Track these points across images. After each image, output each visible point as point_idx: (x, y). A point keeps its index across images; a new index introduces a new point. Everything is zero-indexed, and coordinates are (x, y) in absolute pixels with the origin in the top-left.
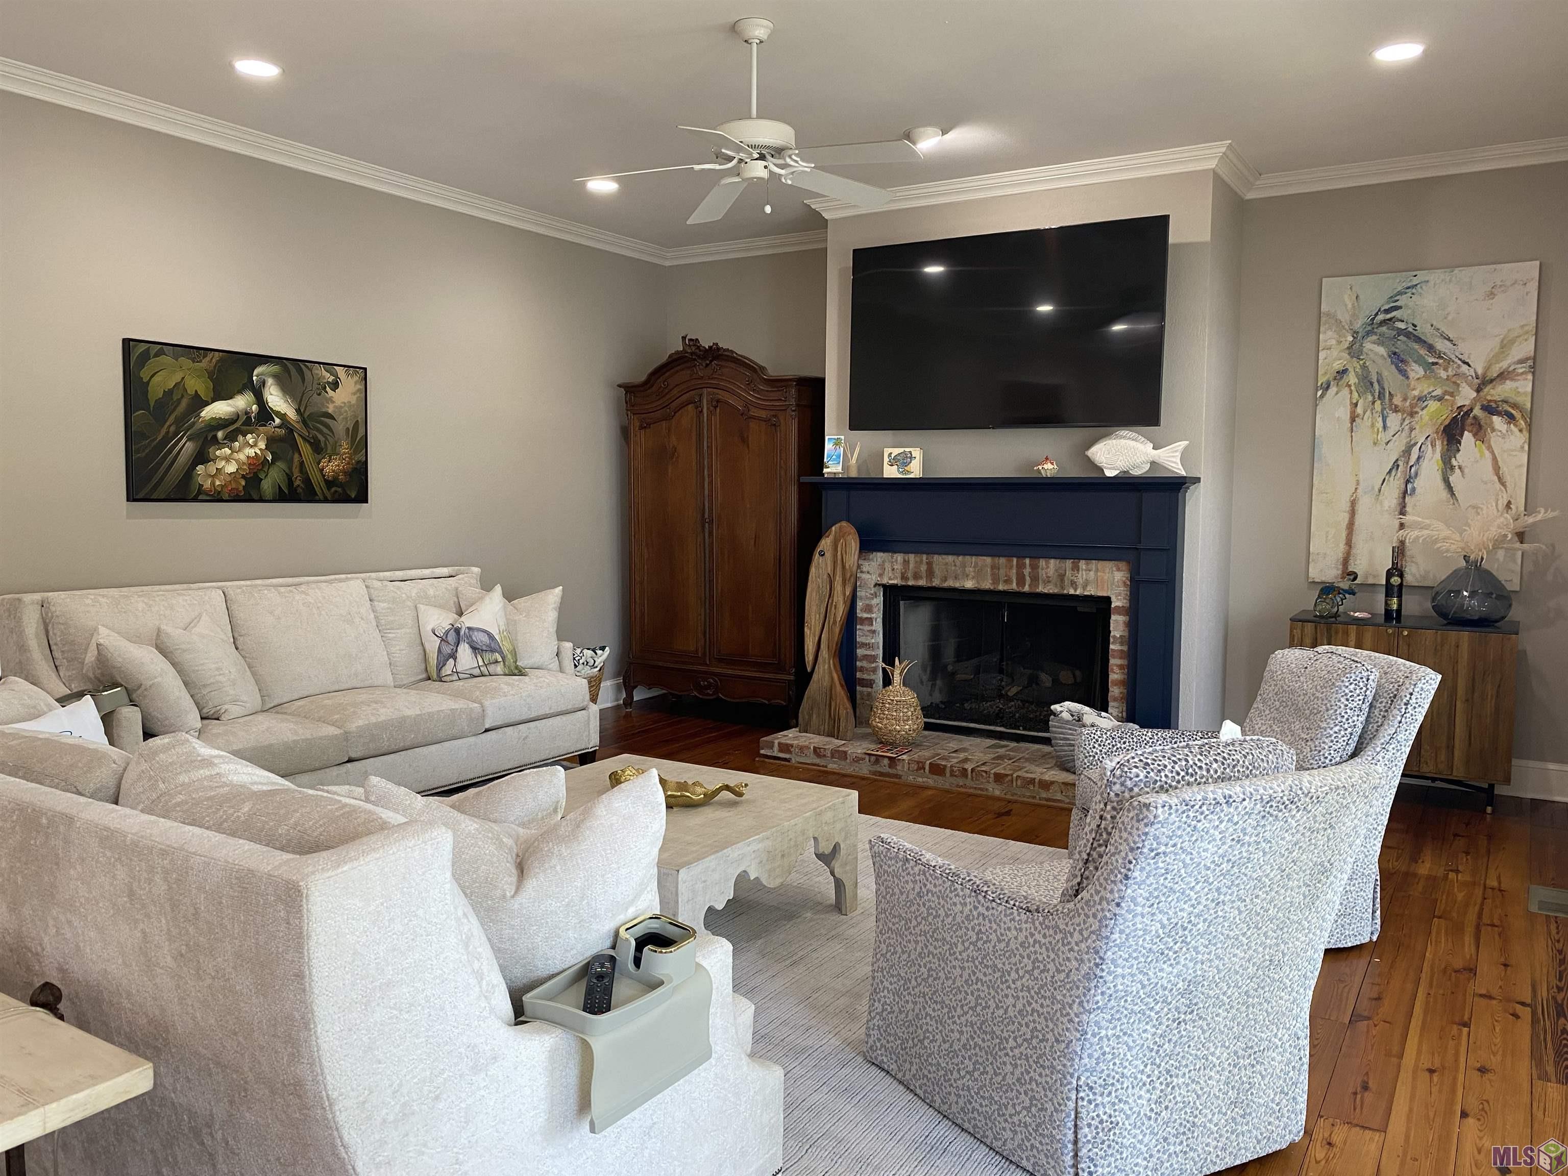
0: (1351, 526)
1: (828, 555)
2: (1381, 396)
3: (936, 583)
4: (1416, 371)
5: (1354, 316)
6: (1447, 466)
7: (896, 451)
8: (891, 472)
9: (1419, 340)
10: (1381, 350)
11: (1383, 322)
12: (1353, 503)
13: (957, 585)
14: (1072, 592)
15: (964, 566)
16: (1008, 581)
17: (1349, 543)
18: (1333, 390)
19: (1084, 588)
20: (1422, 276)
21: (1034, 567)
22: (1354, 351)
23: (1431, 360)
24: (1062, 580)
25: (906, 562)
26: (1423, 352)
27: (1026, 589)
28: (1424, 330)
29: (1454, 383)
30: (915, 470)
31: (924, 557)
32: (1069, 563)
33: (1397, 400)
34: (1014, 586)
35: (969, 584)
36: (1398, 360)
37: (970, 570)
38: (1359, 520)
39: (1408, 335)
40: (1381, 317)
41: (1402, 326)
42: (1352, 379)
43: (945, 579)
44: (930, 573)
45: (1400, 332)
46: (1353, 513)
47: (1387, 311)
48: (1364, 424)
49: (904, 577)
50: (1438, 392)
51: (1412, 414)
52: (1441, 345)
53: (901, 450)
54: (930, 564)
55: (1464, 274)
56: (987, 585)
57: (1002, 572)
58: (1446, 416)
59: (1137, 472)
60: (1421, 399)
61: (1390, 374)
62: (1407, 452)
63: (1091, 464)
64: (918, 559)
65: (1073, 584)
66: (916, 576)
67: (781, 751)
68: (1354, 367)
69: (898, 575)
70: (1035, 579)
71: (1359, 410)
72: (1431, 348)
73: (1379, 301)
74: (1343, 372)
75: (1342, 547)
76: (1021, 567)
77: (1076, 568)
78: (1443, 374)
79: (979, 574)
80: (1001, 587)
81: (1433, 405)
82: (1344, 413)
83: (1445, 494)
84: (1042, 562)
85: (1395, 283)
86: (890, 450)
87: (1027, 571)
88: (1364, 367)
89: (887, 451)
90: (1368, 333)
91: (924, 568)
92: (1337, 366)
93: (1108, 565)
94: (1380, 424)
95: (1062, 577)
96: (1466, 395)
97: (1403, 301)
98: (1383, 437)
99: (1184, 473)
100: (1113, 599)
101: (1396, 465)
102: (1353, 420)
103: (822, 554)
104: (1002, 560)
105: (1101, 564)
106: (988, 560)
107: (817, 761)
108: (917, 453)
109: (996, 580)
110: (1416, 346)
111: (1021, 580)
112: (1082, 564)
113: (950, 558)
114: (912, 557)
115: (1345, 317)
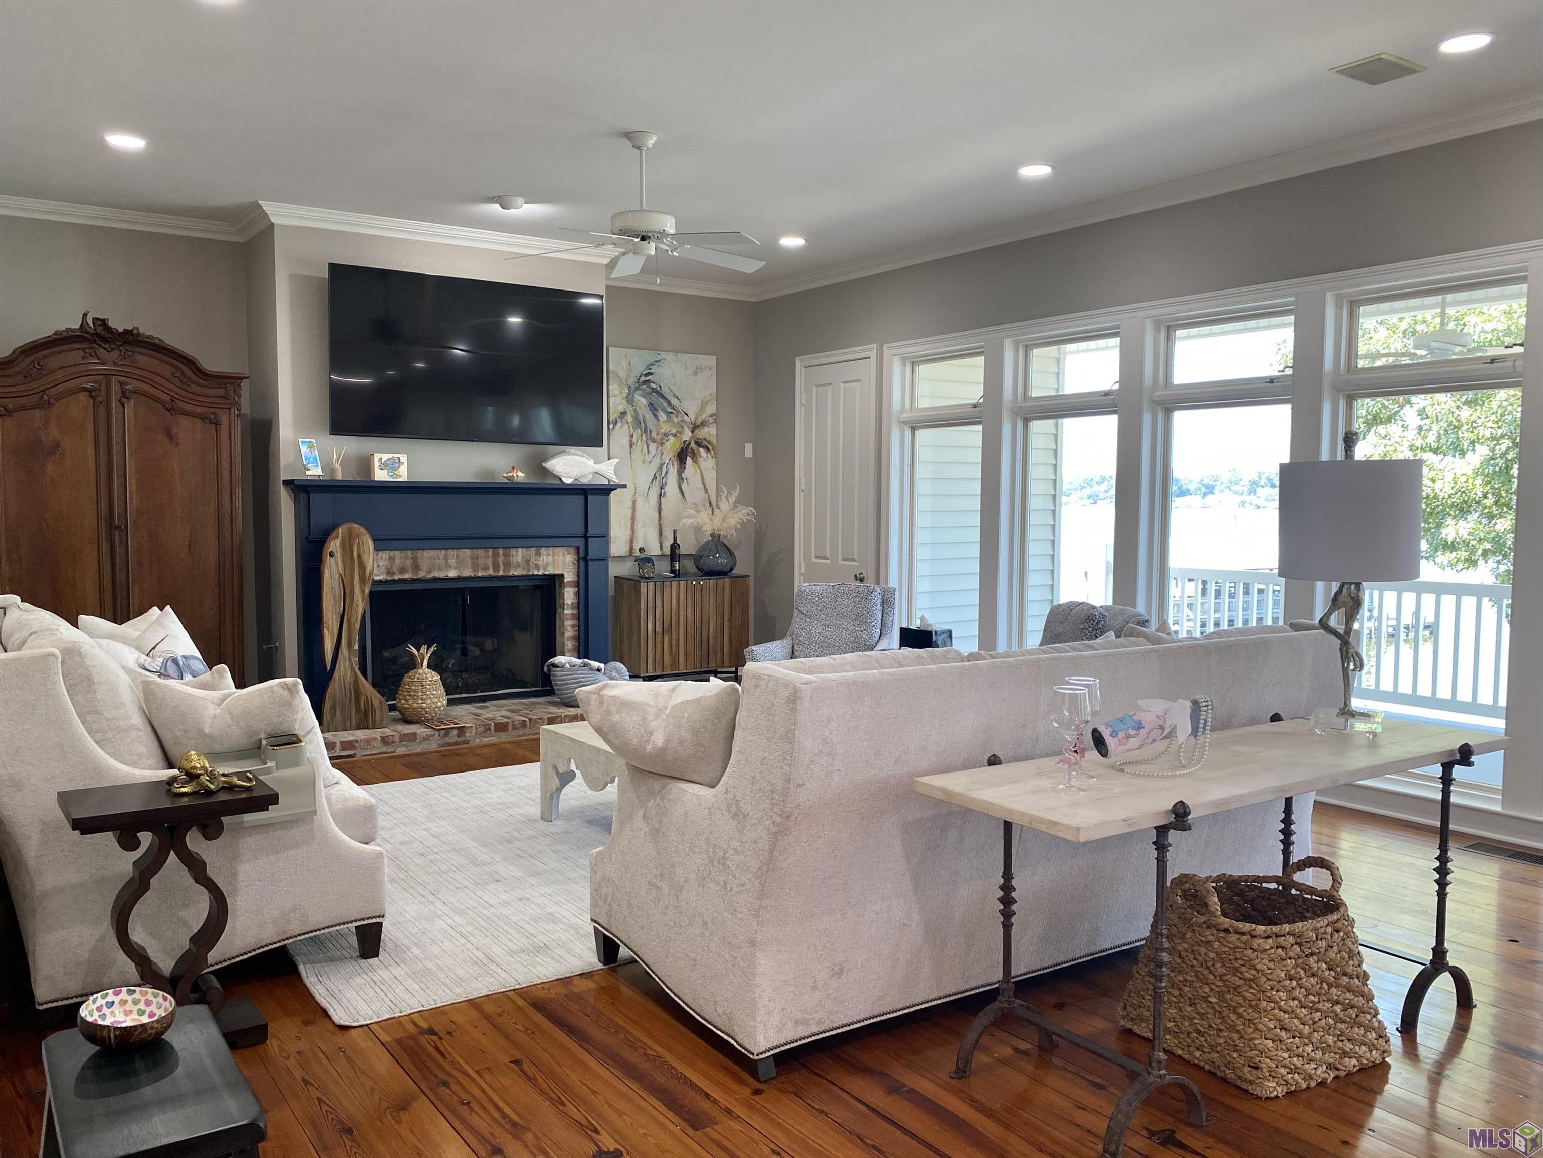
0: (633, 518)
1: (339, 555)
2: (645, 432)
3: (422, 575)
4: (663, 416)
5: (628, 376)
6: (681, 479)
7: (385, 457)
8: (380, 476)
9: (663, 396)
10: (644, 401)
11: (645, 382)
12: (634, 502)
13: (442, 575)
14: (536, 573)
15: (446, 558)
16: (486, 568)
17: (633, 530)
18: (619, 424)
19: (545, 569)
20: (663, 355)
21: (506, 556)
22: (630, 400)
23: (670, 410)
24: (528, 564)
25: (391, 559)
26: (665, 404)
27: (501, 573)
28: (665, 390)
29: (681, 424)
30: (403, 475)
31: (409, 553)
32: (533, 551)
33: (654, 435)
34: (491, 572)
35: (452, 574)
36: (653, 407)
37: (452, 562)
38: (638, 514)
39: (658, 393)
40: (643, 379)
41: (654, 386)
42: (629, 418)
43: (430, 571)
44: (416, 567)
45: (654, 390)
46: (634, 509)
47: (646, 375)
48: (637, 449)
49: (389, 573)
50: (674, 431)
51: (662, 444)
52: (674, 401)
53: (390, 456)
54: (415, 559)
55: (684, 357)
56: (467, 573)
57: (481, 561)
58: (678, 447)
60: (666, 435)
61: (649, 416)
62: (660, 468)
64: (403, 555)
65: (537, 567)
66: (402, 571)
68: (630, 410)
69: (383, 570)
70: (508, 565)
71: (634, 440)
72: (669, 402)
73: (639, 368)
74: (624, 414)
75: (629, 532)
76: (496, 556)
77: (538, 554)
78: (676, 420)
79: (459, 565)
80: (480, 574)
81: (672, 439)
82: (626, 441)
83: (680, 495)
84: (513, 552)
85: (649, 357)
86: (380, 456)
87: (501, 559)
88: (635, 411)
89: (377, 457)
90: (637, 388)
91: (409, 563)
92: (621, 408)
93: (560, 551)
94: (645, 450)
95: (528, 562)
96: (687, 435)
97: (654, 369)
98: (648, 458)
99: (617, 481)
100: (566, 576)
101: (655, 478)
102: (631, 446)
103: (332, 555)
104: (480, 552)
105: (556, 550)
106: (468, 552)
108: (404, 459)
109: (475, 567)
110: (662, 400)
111: (496, 567)
112: (543, 551)
113: (432, 553)
114: (397, 553)
115: (623, 375)
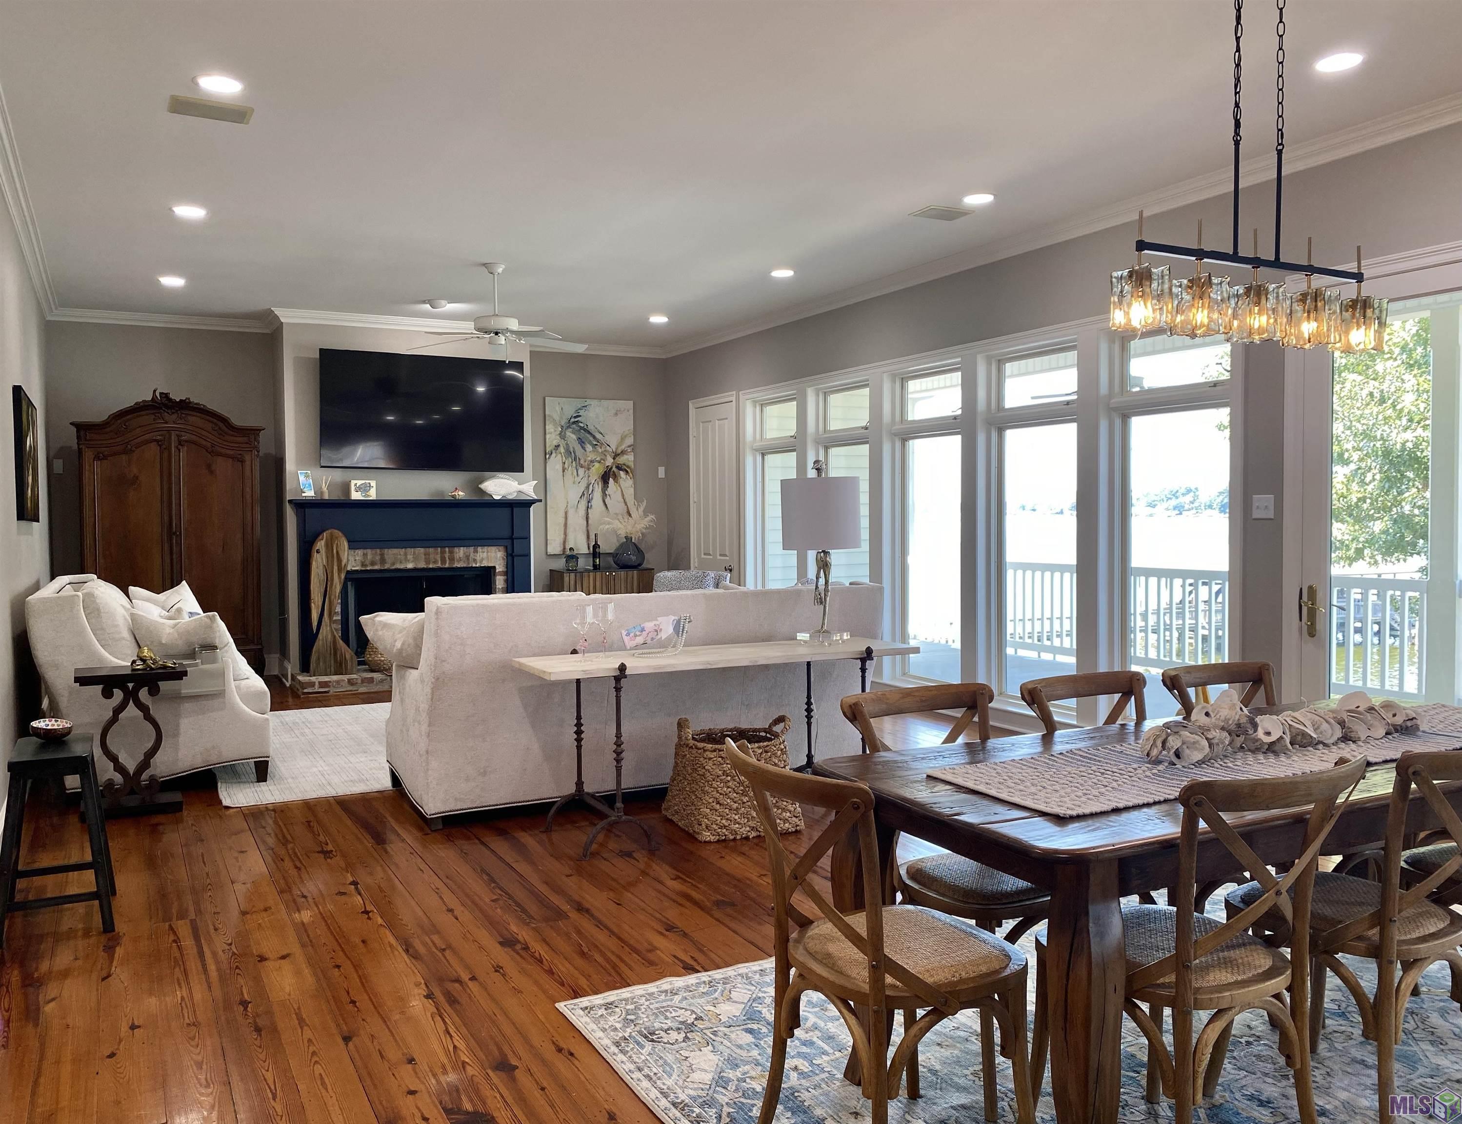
0: (566, 525)
1: (323, 551)
2: (575, 459)
3: (387, 566)
4: (589, 448)
5: (561, 418)
6: (604, 495)
7: (359, 482)
8: (356, 496)
9: (589, 433)
10: (574, 437)
11: (574, 423)
12: (566, 513)
13: (402, 567)
14: (474, 565)
15: (406, 554)
16: (435, 562)
17: (565, 534)
18: (554, 455)
19: (481, 562)
20: (589, 402)
21: (451, 552)
22: (562, 436)
23: (595, 443)
24: (468, 559)
25: (365, 555)
26: (591, 438)
27: (447, 566)
28: (591, 428)
29: (604, 454)
30: (373, 495)
31: (378, 551)
32: (472, 549)
33: (582, 462)
34: (439, 565)
35: (410, 566)
36: (581, 442)
37: (410, 557)
38: (569, 522)
39: (585, 430)
40: (573, 420)
41: (581, 425)
42: (562, 450)
43: (393, 564)
44: (383, 561)
45: (581, 428)
46: (566, 518)
47: (575, 417)
48: (568, 473)
49: (363, 565)
50: (598, 459)
51: (589, 469)
52: (598, 436)
53: (363, 482)
54: (382, 555)
55: (605, 403)
56: (422, 565)
57: (432, 556)
58: (602, 471)
59: (510, 497)
60: (592, 461)
61: (578, 448)
62: (588, 487)
63: (483, 492)
64: (374, 551)
65: (475, 561)
66: (373, 564)
67: (321, 687)
68: (562, 443)
69: (359, 563)
70: (452, 559)
71: (566, 466)
72: (594, 437)
73: (570, 411)
74: (557, 446)
75: (562, 536)
76: (443, 553)
77: (476, 551)
78: (600, 450)
79: (416, 559)
80: (431, 566)
81: (597, 465)
82: (559, 467)
83: (604, 508)
84: (456, 549)
85: (579, 403)
86: (355, 482)
87: (447, 555)
88: (567, 444)
89: (353, 482)
90: (569, 427)
91: (378, 558)
92: (555, 443)
93: (493, 549)
94: (575, 473)
95: (468, 557)
96: (609, 461)
97: (581, 413)
98: (578, 479)
99: (536, 497)
100: (497, 567)
101: (583, 494)
102: (564, 471)
103: (318, 552)
104: (431, 550)
105: (490, 548)
106: (422, 550)
107: (350, 688)
108: (373, 483)
109: (428, 562)
110: (588, 436)
111: (443, 561)
112: (479, 549)
113: (395, 551)
114: (369, 551)
115: (557, 418)
